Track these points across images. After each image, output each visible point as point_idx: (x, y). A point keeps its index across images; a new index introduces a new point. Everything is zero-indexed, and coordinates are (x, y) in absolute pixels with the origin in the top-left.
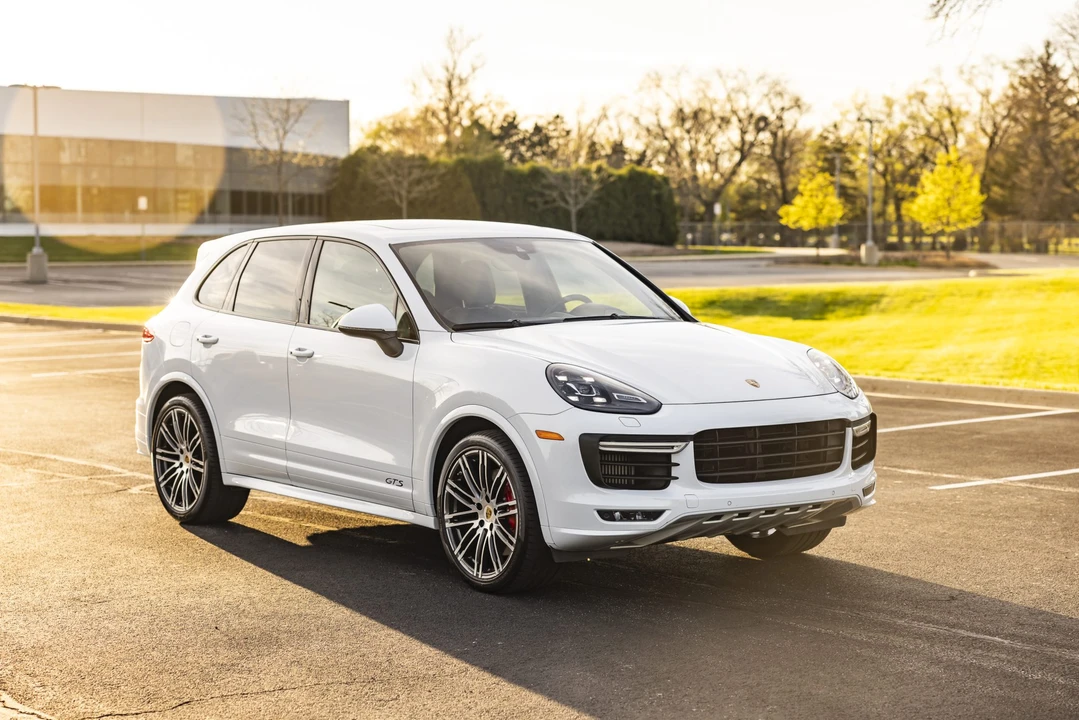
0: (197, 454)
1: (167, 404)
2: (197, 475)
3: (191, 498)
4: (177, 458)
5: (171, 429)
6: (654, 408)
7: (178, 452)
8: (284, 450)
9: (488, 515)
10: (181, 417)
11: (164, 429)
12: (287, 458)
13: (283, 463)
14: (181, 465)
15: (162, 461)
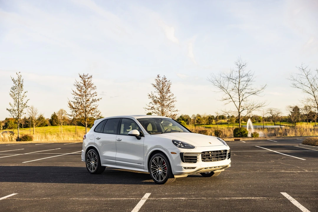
0: (96, 161)
1: (90, 151)
2: (96, 165)
3: (94, 169)
4: (91, 161)
5: (90, 155)
6: (193, 147)
7: (91, 160)
8: (115, 159)
9: (160, 169)
10: (92, 153)
11: (89, 155)
12: (116, 160)
13: (115, 161)
14: (92, 163)
15: (88, 162)
